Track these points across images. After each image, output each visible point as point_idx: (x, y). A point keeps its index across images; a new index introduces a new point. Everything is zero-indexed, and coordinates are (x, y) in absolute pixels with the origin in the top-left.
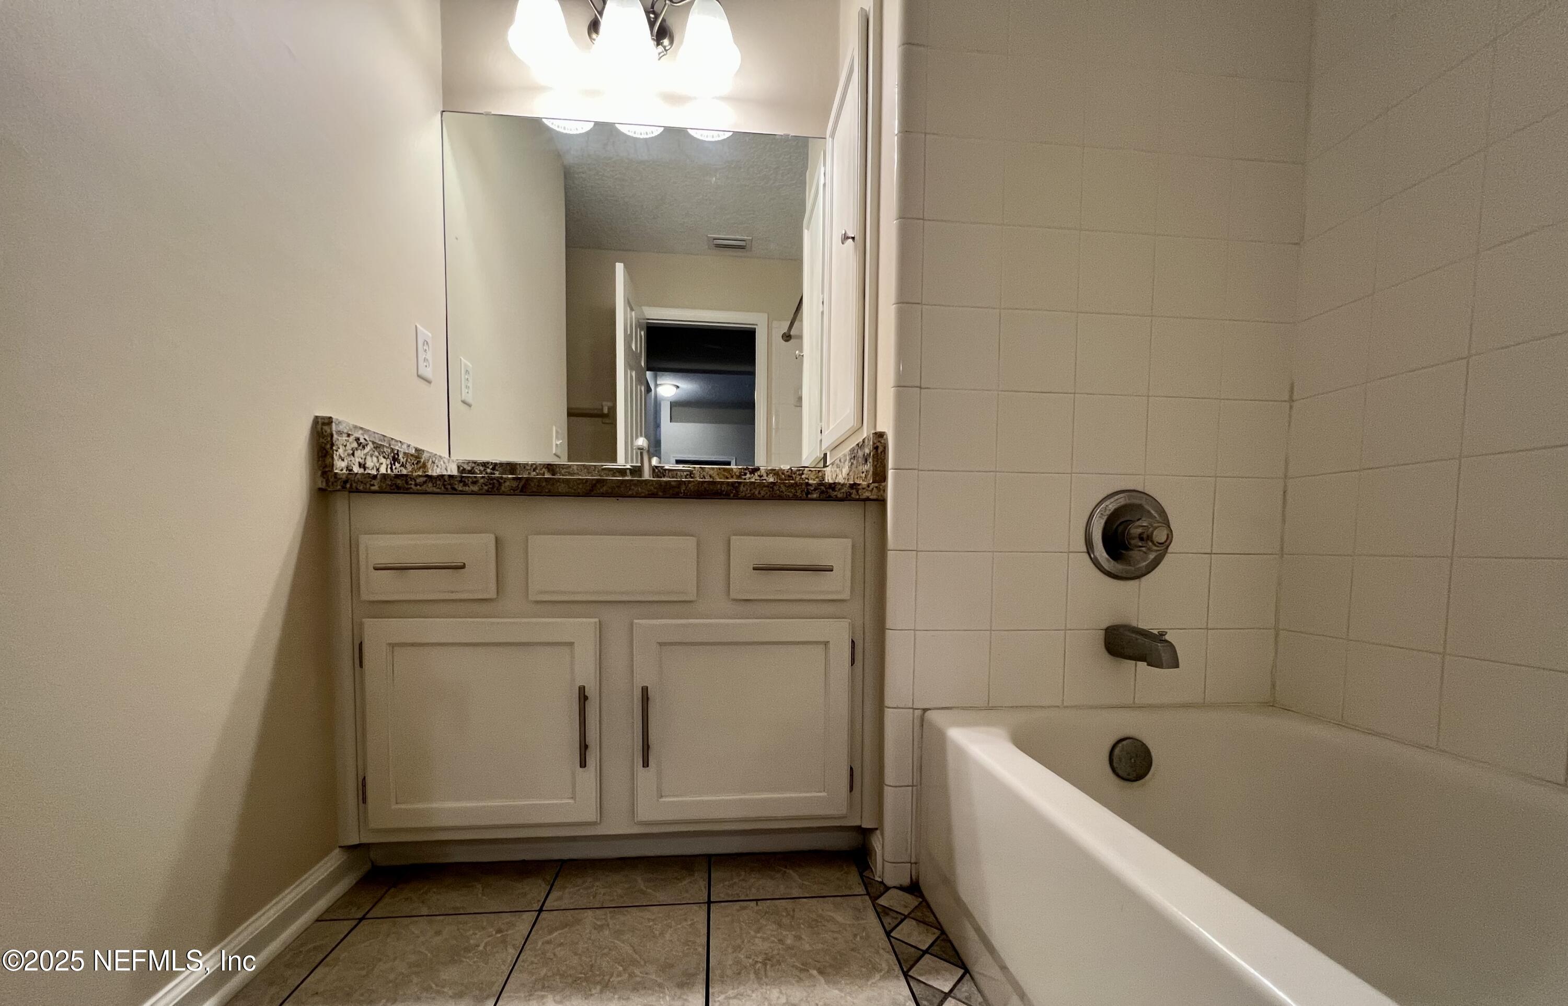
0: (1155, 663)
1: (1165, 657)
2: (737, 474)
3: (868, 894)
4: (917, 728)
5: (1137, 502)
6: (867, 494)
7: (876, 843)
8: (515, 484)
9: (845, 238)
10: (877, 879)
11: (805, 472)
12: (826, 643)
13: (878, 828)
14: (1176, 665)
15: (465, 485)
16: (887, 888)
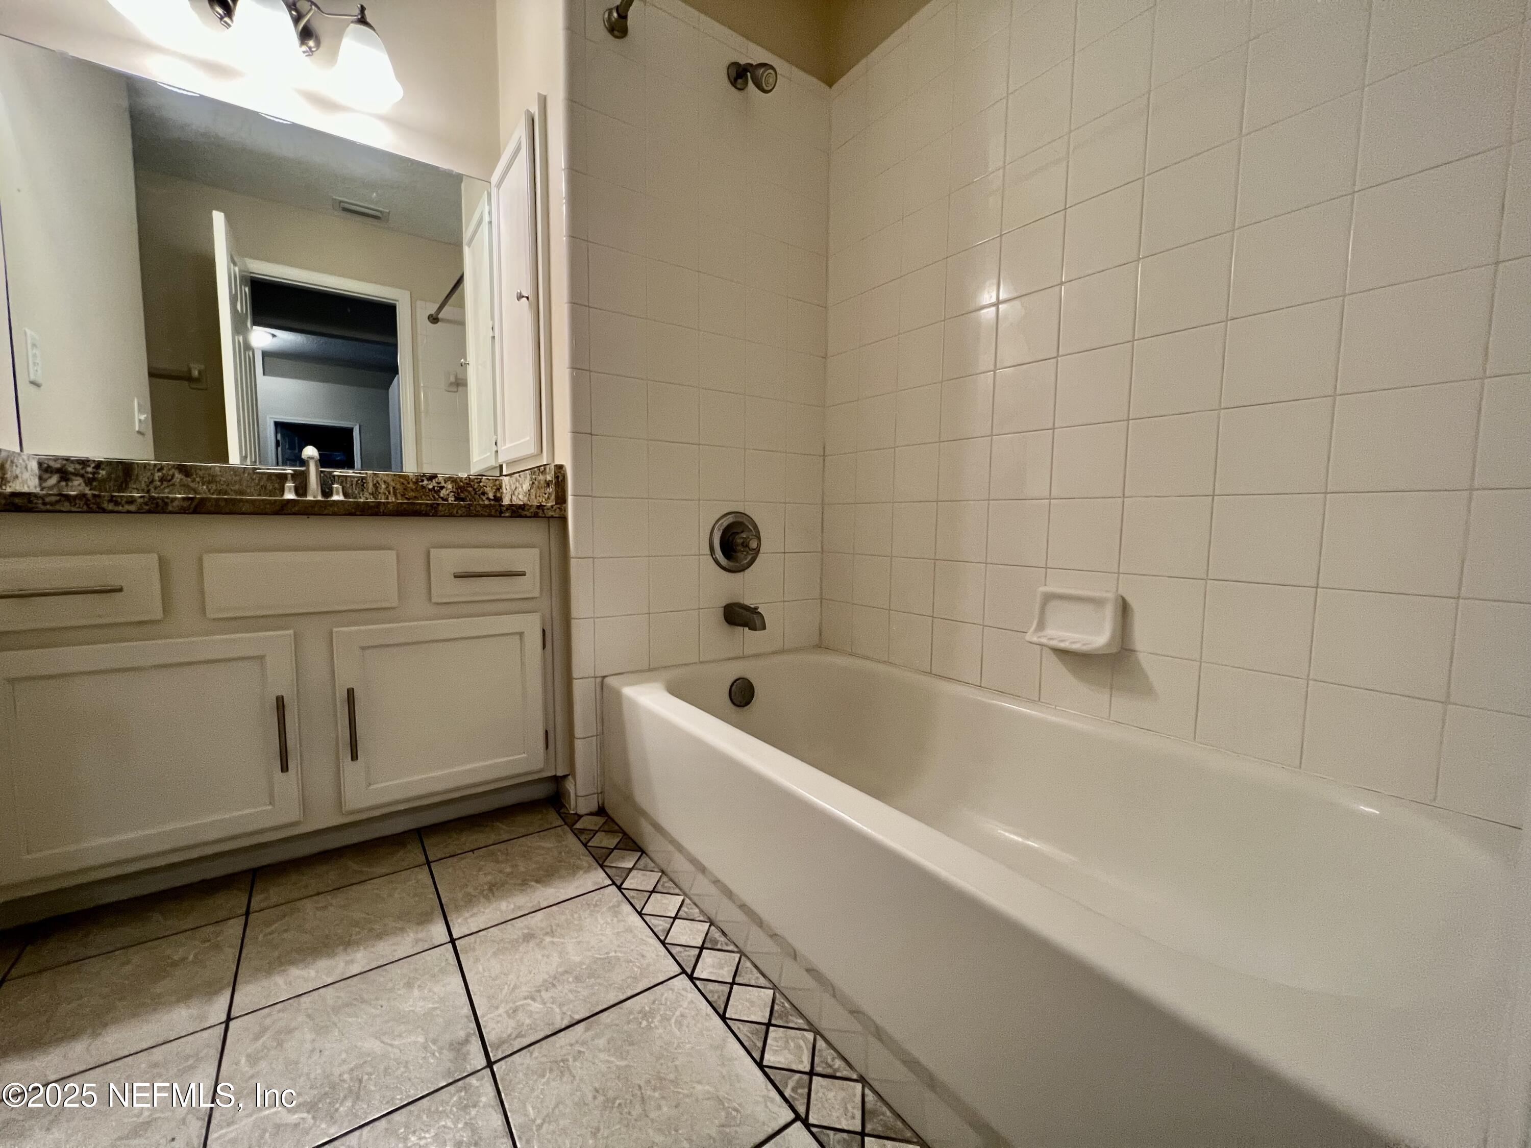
0: (753, 628)
1: (758, 623)
2: (414, 480)
3: (566, 824)
4: (598, 690)
5: (740, 520)
6: (551, 513)
7: (570, 785)
8: (186, 504)
9: (520, 297)
10: (572, 812)
11: (483, 480)
12: (521, 634)
13: (572, 773)
14: (764, 628)
15: (117, 503)
16: (580, 817)
